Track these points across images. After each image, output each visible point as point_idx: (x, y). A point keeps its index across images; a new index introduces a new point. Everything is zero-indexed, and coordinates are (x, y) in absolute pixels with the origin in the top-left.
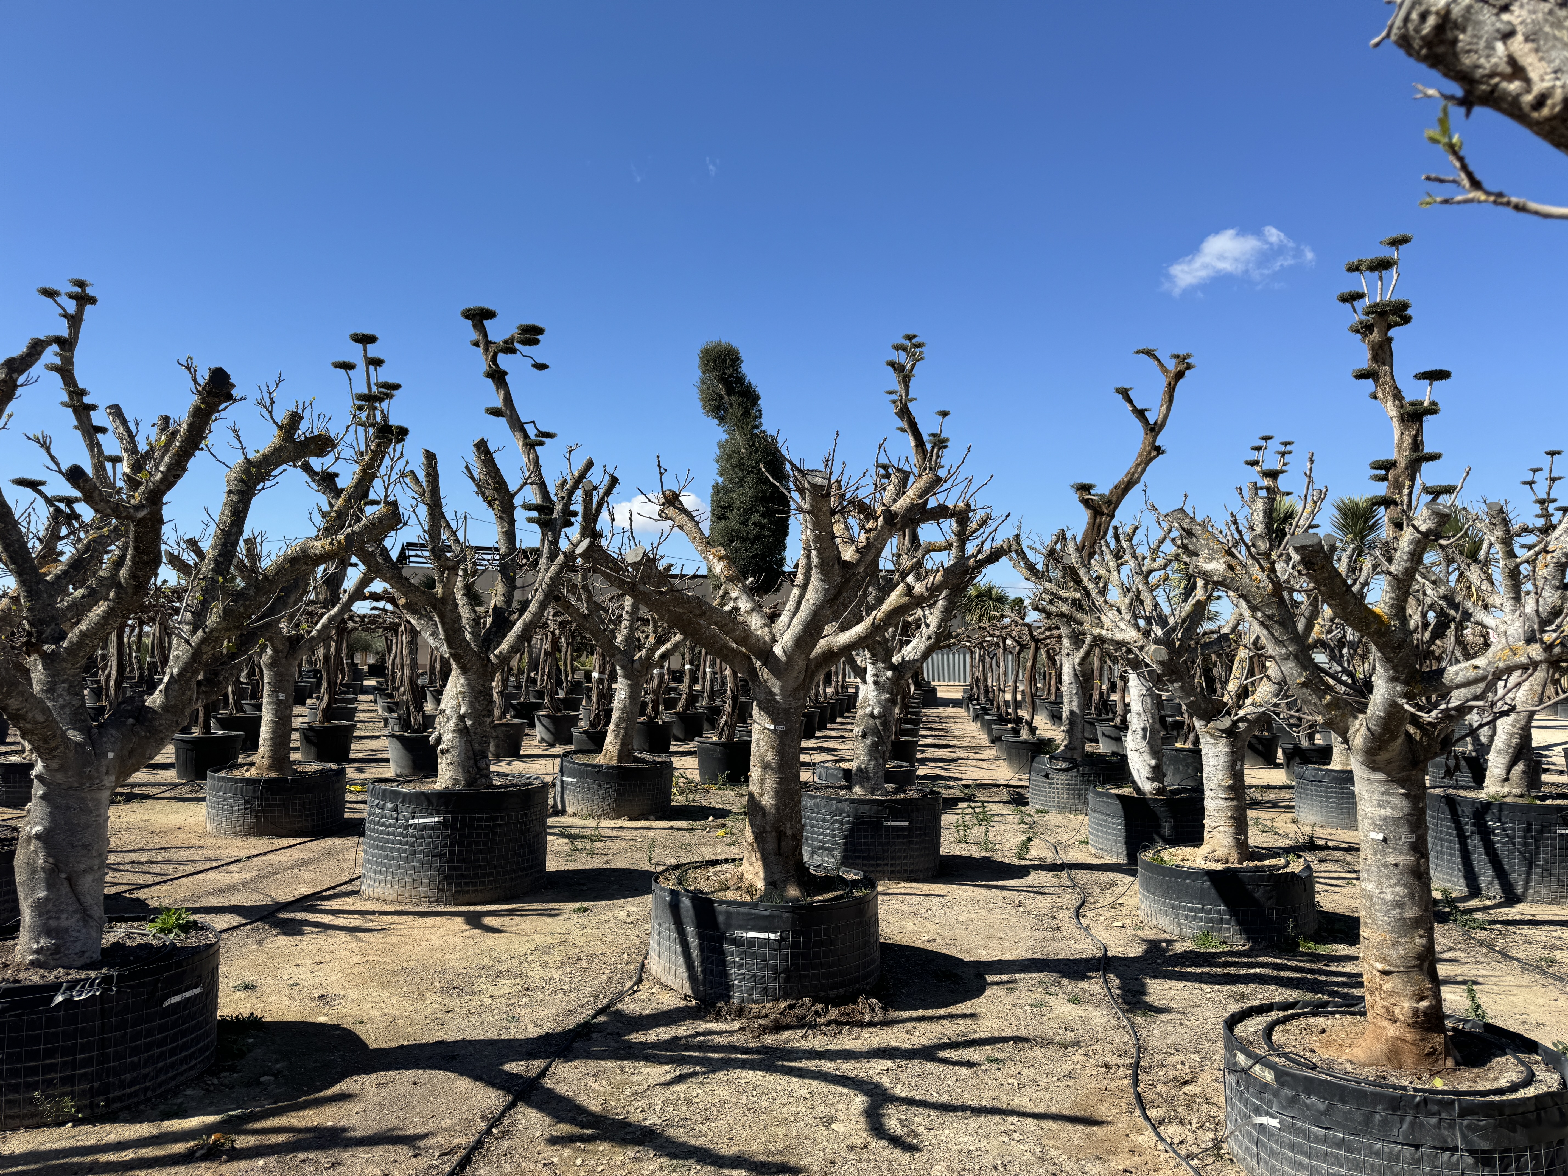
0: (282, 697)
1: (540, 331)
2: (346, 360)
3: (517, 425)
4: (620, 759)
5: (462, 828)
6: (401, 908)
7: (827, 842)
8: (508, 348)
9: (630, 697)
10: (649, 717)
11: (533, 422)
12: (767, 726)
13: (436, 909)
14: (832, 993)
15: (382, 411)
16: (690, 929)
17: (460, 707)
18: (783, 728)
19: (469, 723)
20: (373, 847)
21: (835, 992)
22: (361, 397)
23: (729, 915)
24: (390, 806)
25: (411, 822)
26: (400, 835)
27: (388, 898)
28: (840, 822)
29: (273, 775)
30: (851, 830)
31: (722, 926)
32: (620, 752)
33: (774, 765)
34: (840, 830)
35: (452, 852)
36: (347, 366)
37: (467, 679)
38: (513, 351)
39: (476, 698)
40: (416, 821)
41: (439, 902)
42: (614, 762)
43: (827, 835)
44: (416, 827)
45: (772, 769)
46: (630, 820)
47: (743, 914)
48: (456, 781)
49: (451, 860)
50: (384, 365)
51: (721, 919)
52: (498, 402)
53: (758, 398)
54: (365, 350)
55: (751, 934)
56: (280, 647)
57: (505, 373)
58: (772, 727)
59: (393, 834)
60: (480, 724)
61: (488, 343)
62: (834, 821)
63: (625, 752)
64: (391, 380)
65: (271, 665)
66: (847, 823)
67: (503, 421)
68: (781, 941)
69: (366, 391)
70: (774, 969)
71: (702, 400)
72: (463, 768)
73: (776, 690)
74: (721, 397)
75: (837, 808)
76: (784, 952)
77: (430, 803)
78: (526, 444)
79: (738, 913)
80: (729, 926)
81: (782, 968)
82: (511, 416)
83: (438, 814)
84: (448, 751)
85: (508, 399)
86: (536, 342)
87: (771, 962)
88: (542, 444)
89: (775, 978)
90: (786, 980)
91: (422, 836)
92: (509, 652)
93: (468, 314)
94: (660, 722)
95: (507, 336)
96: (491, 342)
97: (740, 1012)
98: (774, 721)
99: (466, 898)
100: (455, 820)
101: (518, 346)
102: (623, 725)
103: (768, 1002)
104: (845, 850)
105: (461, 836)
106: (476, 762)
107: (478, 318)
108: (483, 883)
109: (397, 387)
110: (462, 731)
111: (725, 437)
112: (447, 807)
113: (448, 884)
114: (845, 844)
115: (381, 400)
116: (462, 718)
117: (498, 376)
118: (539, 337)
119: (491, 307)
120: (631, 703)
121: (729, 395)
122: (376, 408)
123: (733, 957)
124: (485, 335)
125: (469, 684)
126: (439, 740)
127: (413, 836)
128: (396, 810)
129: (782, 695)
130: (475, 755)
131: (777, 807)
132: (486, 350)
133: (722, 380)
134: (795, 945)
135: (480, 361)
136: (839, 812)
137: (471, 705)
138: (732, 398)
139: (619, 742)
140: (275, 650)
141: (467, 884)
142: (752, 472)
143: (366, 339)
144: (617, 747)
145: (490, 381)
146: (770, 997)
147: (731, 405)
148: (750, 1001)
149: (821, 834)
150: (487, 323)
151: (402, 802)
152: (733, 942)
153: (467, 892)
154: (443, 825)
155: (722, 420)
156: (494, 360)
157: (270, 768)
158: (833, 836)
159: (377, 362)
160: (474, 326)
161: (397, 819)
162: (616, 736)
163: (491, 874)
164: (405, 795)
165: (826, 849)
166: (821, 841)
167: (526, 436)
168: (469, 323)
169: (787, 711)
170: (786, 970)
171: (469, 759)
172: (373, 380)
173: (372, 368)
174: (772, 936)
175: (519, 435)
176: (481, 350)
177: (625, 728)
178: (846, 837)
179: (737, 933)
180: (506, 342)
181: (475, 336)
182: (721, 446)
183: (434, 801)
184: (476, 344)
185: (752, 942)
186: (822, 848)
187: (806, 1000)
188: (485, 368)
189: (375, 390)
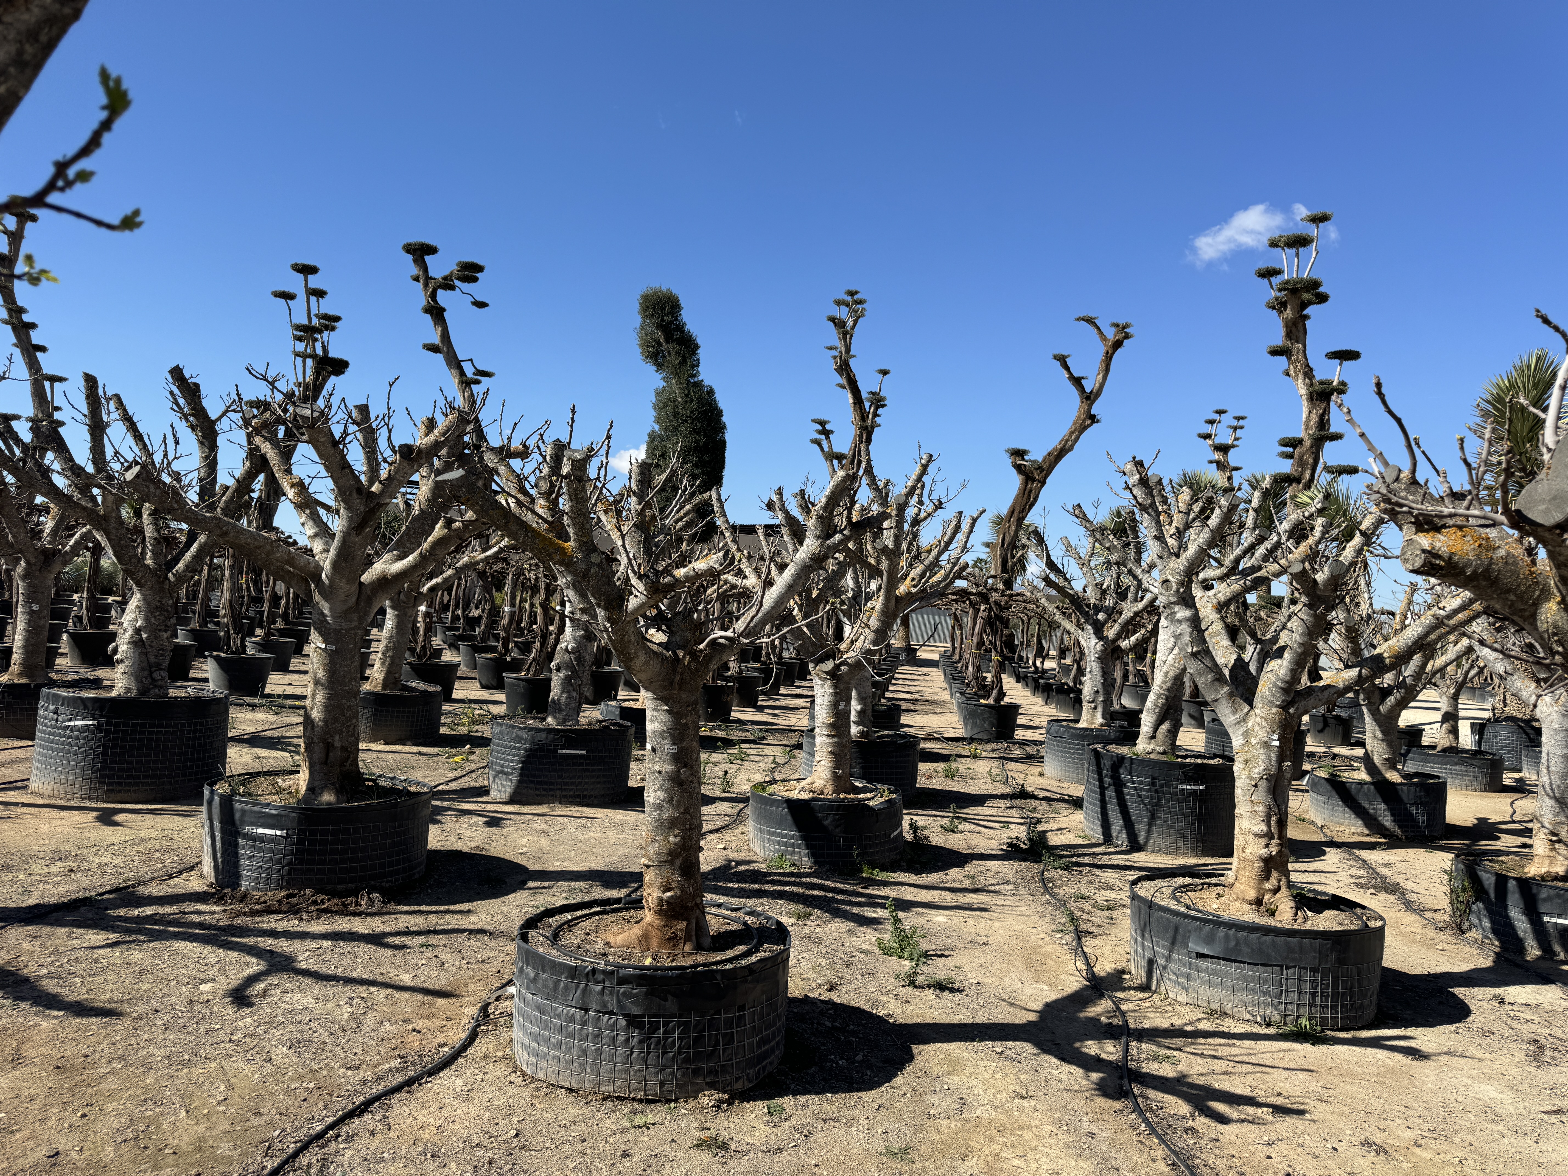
0: (35, 607)
1: (480, 269)
2: (286, 290)
3: (454, 362)
4: (385, 686)
5: (116, 732)
6: (53, 802)
7: (507, 767)
8: (447, 284)
9: (397, 627)
11: (471, 360)
12: (319, 645)
13: (88, 805)
14: (340, 887)
15: (323, 343)
16: (217, 825)
17: (136, 620)
18: (333, 648)
19: (144, 636)
20: (43, 747)
21: (343, 886)
22: (299, 327)
23: (243, 812)
24: (52, 707)
25: (68, 723)
26: (59, 735)
27: (46, 792)
28: (519, 749)
29: (23, 681)
30: (527, 757)
31: (238, 822)
32: (385, 679)
33: (324, 681)
34: (518, 755)
35: (104, 754)
36: (287, 296)
37: (142, 594)
38: (452, 288)
39: (152, 613)
40: (73, 723)
41: (90, 799)
42: (378, 689)
43: (508, 760)
44: (73, 728)
45: (322, 685)
46: (386, 744)
47: (255, 812)
48: (128, 690)
49: (104, 761)
50: (326, 297)
51: (237, 816)
52: (435, 338)
53: (697, 347)
54: (306, 281)
55: (261, 831)
56: (33, 561)
57: (444, 310)
58: (323, 646)
59: (53, 734)
60: (156, 638)
61: (428, 279)
62: (514, 748)
63: (391, 679)
64: (331, 312)
65: (24, 577)
66: (525, 750)
67: (440, 356)
68: (287, 838)
69: (305, 322)
70: (279, 862)
71: (641, 346)
72: (137, 678)
73: (326, 612)
74: (659, 344)
75: (517, 736)
76: (289, 847)
77: (86, 708)
78: (461, 382)
79: (251, 811)
80: (243, 823)
81: (286, 862)
82: (448, 353)
83: (93, 717)
84: (122, 661)
85: (445, 336)
86: (475, 280)
87: (276, 856)
88: (478, 382)
89: (279, 870)
90: (289, 872)
91: (77, 737)
92: (184, 571)
93: (409, 249)
95: (446, 273)
96: (431, 278)
97: (243, 898)
98: (325, 641)
99: (119, 796)
100: (108, 724)
101: (457, 283)
102: (390, 654)
103: (270, 890)
104: (521, 775)
105: (114, 739)
106: (151, 673)
107: (419, 253)
108: (137, 784)
109: (337, 319)
110: (137, 643)
111: (662, 384)
112: (101, 711)
113: (100, 783)
114: (522, 769)
115: (320, 332)
116: (138, 631)
117: (436, 312)
118: (478, 275)
119: (432, 242)
120: (397, 633)
121: (667, 342)
122: (316, 340)
123: (245, 850)
124: (426, 270)
125: (144, 599)
126: (115, 651)
127: (69, 737)
128: (56, 712)
129: (332, 616)
130: (150, 666)
131: (325, 721)
132: (426, 285)
133: (660, 326)
134: (300, 842)
135: (419, 296)
136: (519, 739)
137: (147, 619)
138: (670, 346)
139: (384, 670)
140: (28, 562)
141: (120, 784)
142: (686, 421)
143: (307, 270)
144: (383, 675)
145: (428, 316)
146: (273, 886)
147: (669, 352)
148: (255, 889)
149: (503, 759)
150: (427, 258)
151: (62, 705)
152: (246, 836)
153: (120, 791)
154: (98, 728)
155: (659, 366)
156: (433, 296)
157: (21, 675)
158: (512, 761)
159: (320, 294)
160: (415, 261)
161: (57, 720)
162: (383, 664)
163: (146, 777)
164: (64, 698)
165: (506, 774)
166: (502, 766)
167: (462, 373)
168: (410, 257)
169: (337, 632)
170: (289, 864)
171: (143, 669)
172: (314, 311)
173: (313, 299)
174: (279, 833)
175: (455, 372)
176: (420, 285)
177: (392, 657)
178: (523, 762)
179: (247, 829)
180: (445, 278)
181: (415, 270)
182: (658, 394)
183: (90, 705)
184: (416, 279)
185: (262, 838)
186: (502, 772)
187: (308, 891)
188: (424, 303)
189: (315, 321)
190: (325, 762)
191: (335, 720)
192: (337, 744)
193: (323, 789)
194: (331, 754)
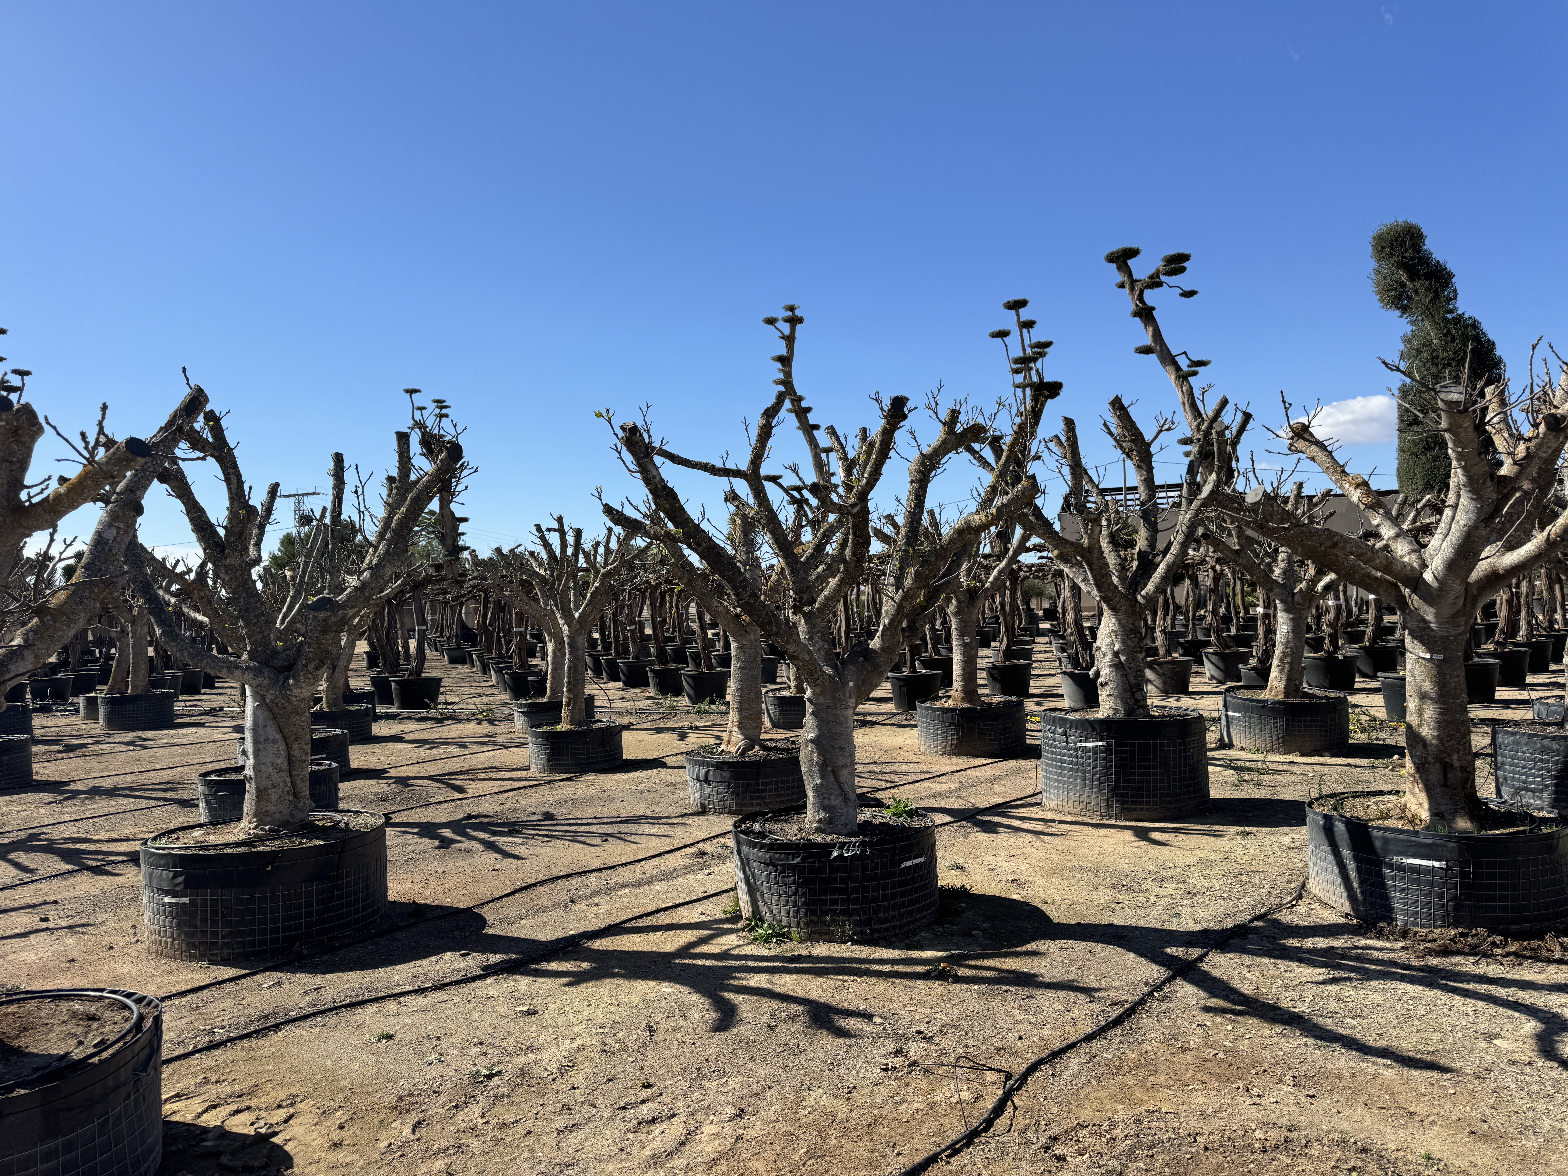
0: (967, 640)
1: (1185, 257)
2: (1002, 329)
3: (1168, 359)
4: (1287, 694)
5: (1124, 752)
6: (1077, 819)
7: (1532, 783)
8: (1154, 282)
9: (1293, 631)
10: (1328, 652)
11: (1185, 353)
12: (1422, 655)
13: (1107, 822)
14: (1514, 927)
15: (1037, 370)
16: (1346, 852)
17: (1113, 644)
18: (1441, 657)
19: (1123, 658)
20: (1048, 765)
21: (1517, 927)
22: (1015, 361)
23: (1386, 841)
24: (1060, 730)
25: (1079, 745)
26: (1070, 756)
27: (1066, 810)
28: (1548, 762)
29: (966, 705)
30: (1562, 771)
31: (1379, 851)
32: (1286, 687)
33: (1433, 694)
34: (1548, 770)
35: (1117, 773)
36: (1004, 334)
37: (1118, 619)
38: (1159, 284)
39: (1127, 636)
40: (1083, 745)
41: (1110, 817)
42: (1281, 697)
43: (1532, 775)
44: (1084, 749)
45: (1431, 699)
47: (1402, 841)
48: (1116, 711)
49: (1117, 781)
50: (1036, 326)
51: (1378, 844)
52: (1147, 339)
53: (1450, 277)
54: (1018, 315)
55: (1412, 861)
56: (962, 598)
57: (1153, 309)
58: (1428, 656)
59: (1065, 755)
60: (1133, 660)
61: (1133, 282)
62: (1540, 760)
63: (1292, 686)
64: (1043, 339)
65: (957, 614)
66: (1557, 762)
67: (1153, 357)
68: (1447, 870)
69: (1020, 354)
70: (1441, 896)
71: (1378, 292)
72: (1122, 699)
73: (1430, 617)
74: (1403, 285)
75: (1543, 746)
76: (1450, 880)
77: (1094, 729)
78: (1178, 377)
79: (1396, 840)
80: (1387, 851)
81: (1450, 896)
82: (1161, 351)
83: (1102, 739)
84: (1106, 684)
85: (1157, 335)
86: (1183, 270)
87: (1436, 889)
88: (1195, 374)
89: (1443, 906)
90: (1455, 908)
91: (1089, 758)
92: (1154, 593)
93: (1111, 258)
94: (1340, 657)
95: (1152, 271)
96: (1137, 281)
97: (1405, 934)
98: (1430, 650)
99: (1135, 814)
100: (1117, 744)
101: (1163, 278)
102: (1288, 660)
103: (1436, 927)
104: (1556, 792)
105: (1124, 759)
106: (1133, 694)
107: (1122, 259)
108: (1148, 803)
109: (1048, 344)
110: (1117, 666)
111: (1410, 329)
112: (1109, 733)
113: (1117, 801)
114: (1556, 785)
115: (1035, 360)
116: (1116, 654)
117: (1145, 314)
118: (1185, 264)
119: (1134, 245)
120: (1294, 637)
121: (1412, 280)
122: (1031, 368)
123: (1393, 881)
124: (1130, 275)
125: (1120, 624)
126: (1097, 674)
127: (1082, 758)
128: (1065, 734)
129: (1437, 622)
130: (1131, 687)
131: (1440, 738)
132: (1132, 289)
133: (1400, 265)
134: (1463, 875)
135: (1127, 302)
136: (1547, 751)
137: (1124, 642)
138: (1417, 283)
139: (1284, 677)
141: (1134, 802)
143: (1017, 305)
144: (1283, 683)
145: (1138, 319)
146: (1438, 923)
147: (1416, 291)
148: (1416, 924)
149: (1524, 774)
150: (1129, 262)
151: (1070, 728)
152: (1392, 866)
153: (1135, 810)
154: (1107, 748)
155: (1405, 310)
156: (1141, 298)
157: (963, 699)
158: (1539, 776)
159: (1029, 325)
160: (1119, 268)
161: (1067, 742)
162: (1281, 671)
163: (1155, 795)
164: (1072, 721)
165: (1531, 790)
166: (1524, 782)
167: (1178, 368)
168: (1114, 266)
169: (1445, 639)
170: (1454, 899)
171: (1126, 691)
172: (1027, 342)
173: (1025, 331)
174: (1436, 864)
175: (1171, 369)
176: (1127, 290)
177: (1290, 663)
178: (1556, 778)
179: (1396, 859)
180: (1151, 277)
181: (1120, 277)
182: (1407, 340)
183: (1097, 727)
184: (1122, 286)
185: (1415, 869)
186: (1525, 789)
187: (1481, 931)
188: (1132, 308)
189: (1029, 351)
190: (1445, 784)
191: (1451, 737)
192: (1456, 764)
193: (1454, 814)
194: (1450, 775)
